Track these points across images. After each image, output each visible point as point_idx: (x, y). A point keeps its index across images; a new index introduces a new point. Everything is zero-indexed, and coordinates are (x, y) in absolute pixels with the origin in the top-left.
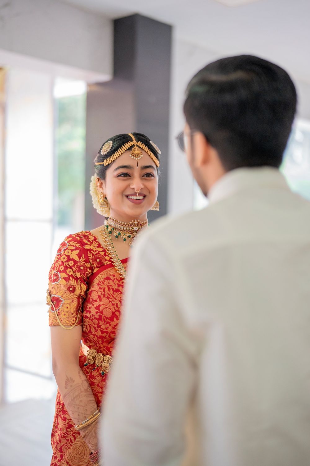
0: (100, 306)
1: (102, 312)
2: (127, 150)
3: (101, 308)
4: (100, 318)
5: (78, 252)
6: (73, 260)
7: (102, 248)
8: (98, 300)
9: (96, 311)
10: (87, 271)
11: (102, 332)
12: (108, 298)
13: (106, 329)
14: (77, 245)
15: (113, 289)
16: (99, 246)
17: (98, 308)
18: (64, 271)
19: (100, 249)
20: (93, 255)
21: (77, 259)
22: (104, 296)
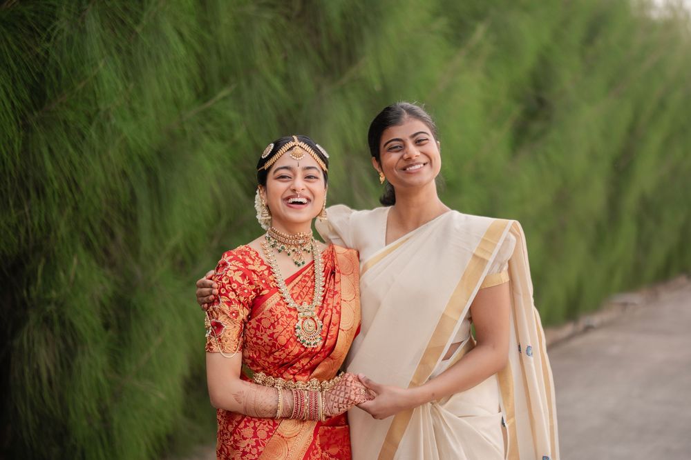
0: (274, 333)
1: (276, 340)
2: (288, 150)
3: (275, 336)
4: (274, 345)
5: (241, 273)
6: (236, 282)
7: (265, 265)
8: (272, 328)
9: (269, 338)
10: (251, 294)
11: (275, 359)
12: (282, 325)
13: (280, 355)
14: (240, 265)
15: (286, 316)
16: (262, 263)
17: (271, 335)
18: (226, 295)
19: (264, 268)
20: (258, 276)
21: (240, 280)
22: (278, 324)
